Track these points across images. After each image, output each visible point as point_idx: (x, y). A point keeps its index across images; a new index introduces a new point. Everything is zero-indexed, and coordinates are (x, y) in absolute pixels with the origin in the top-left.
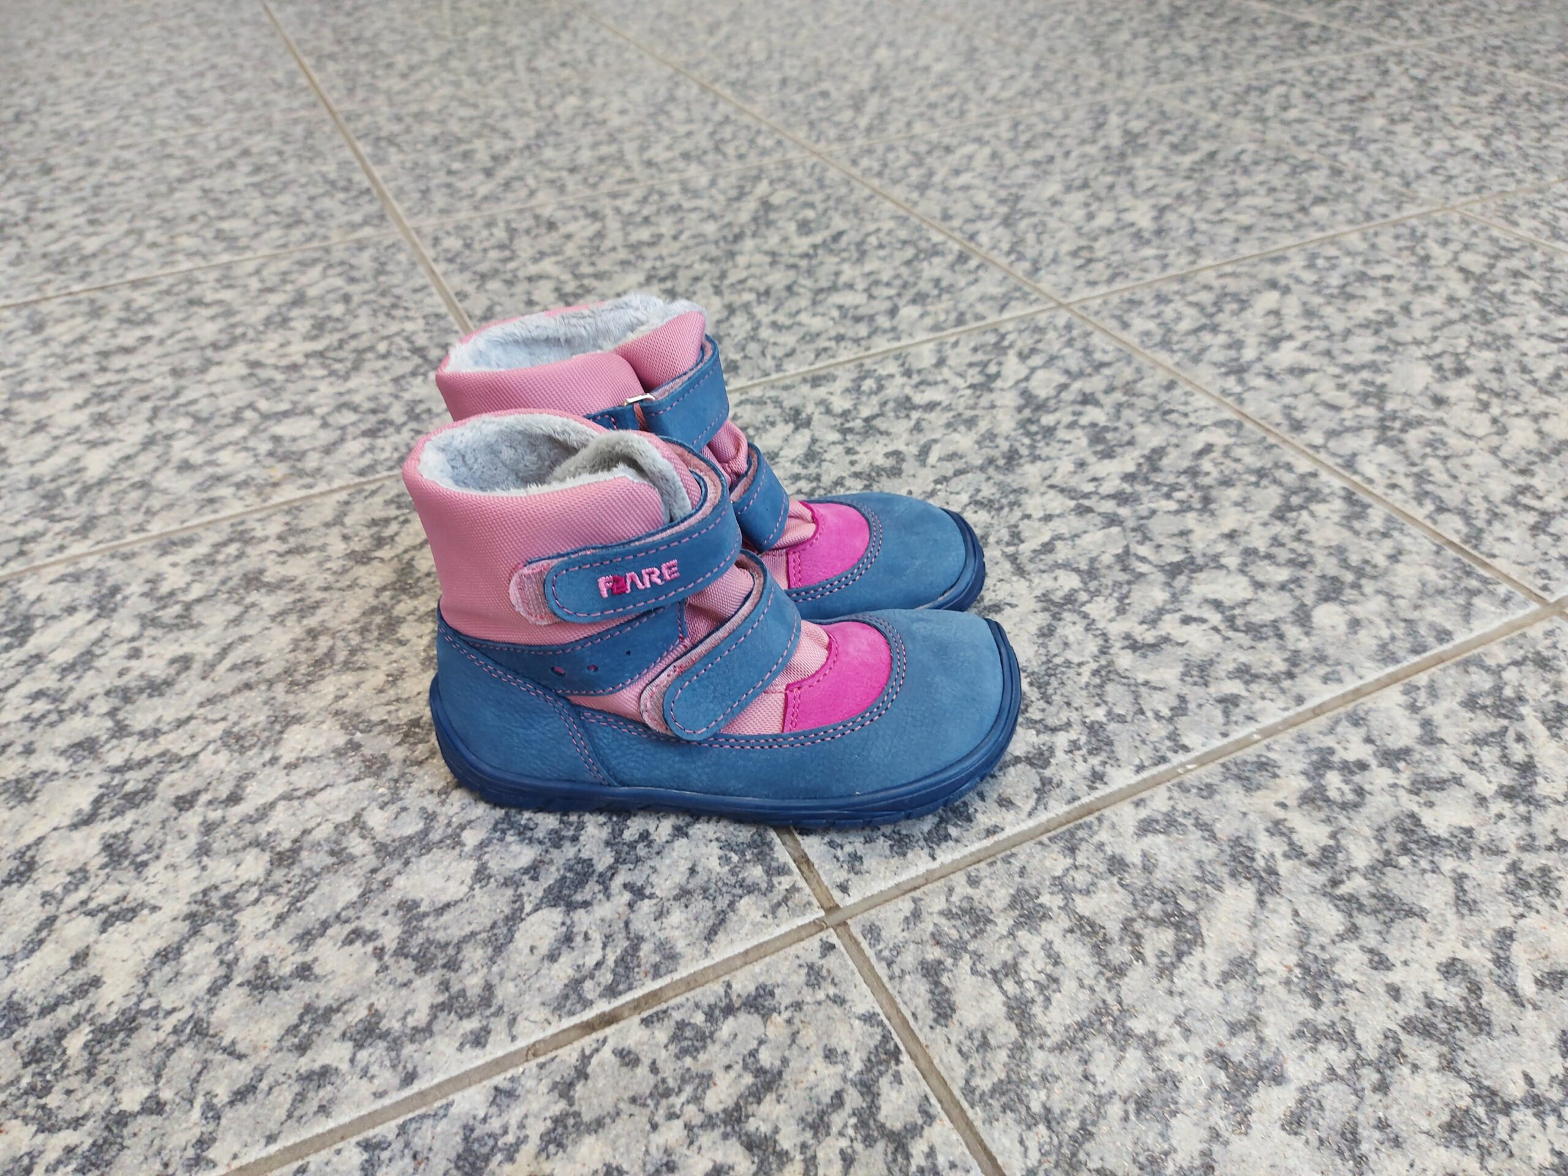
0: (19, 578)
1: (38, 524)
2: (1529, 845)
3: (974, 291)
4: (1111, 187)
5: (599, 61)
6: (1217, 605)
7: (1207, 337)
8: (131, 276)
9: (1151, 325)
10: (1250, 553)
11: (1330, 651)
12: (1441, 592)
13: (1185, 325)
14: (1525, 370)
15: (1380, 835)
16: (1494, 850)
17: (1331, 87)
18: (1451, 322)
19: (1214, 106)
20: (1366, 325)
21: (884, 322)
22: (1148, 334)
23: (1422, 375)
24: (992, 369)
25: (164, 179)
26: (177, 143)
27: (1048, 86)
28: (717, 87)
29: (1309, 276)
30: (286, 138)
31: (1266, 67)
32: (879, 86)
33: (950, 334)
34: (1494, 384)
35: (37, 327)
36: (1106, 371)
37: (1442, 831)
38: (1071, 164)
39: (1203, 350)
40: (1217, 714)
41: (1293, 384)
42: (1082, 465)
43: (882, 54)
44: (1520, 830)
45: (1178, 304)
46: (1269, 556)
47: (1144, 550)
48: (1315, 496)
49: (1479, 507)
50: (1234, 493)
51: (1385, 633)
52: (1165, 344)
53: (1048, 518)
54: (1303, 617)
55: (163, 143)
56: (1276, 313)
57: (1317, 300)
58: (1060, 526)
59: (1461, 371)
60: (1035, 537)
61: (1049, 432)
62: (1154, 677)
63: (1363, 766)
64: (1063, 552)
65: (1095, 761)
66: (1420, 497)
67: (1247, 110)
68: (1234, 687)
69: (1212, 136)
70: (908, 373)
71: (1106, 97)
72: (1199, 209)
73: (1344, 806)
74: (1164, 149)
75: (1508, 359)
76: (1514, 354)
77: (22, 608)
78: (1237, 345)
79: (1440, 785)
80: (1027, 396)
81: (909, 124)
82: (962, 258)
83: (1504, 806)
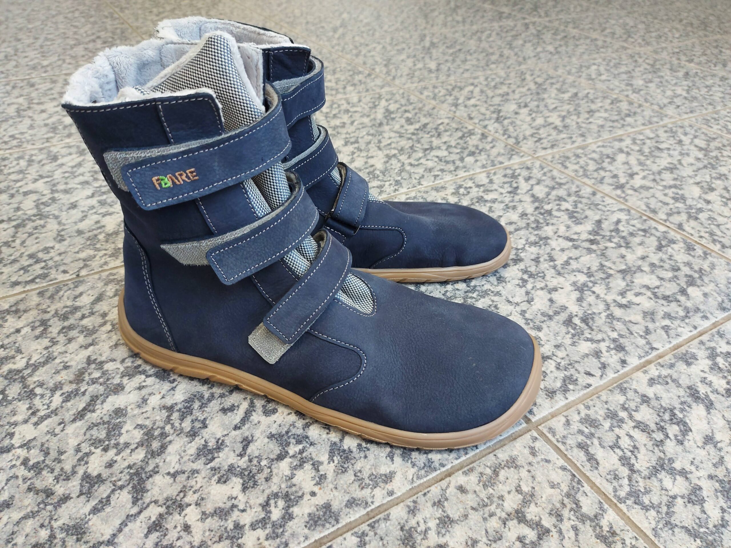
0: (49, 147)
1: (51, 135)
2: (512, 201)
3: (372, 84)
4: (423, 58)
5: (235, 14)
6: (437, 157)
7: (448, 97)
8: (64, 72)
9: (431, 94)
10: (450, 147)
11: (468, 166)
12: (503, 155)
13: (441, 94)
14: (546, 106)
15: (472, 200)
16: (502, 202)
17: (507, 32)
18: (526, 95)
19: (464, 36)
20: (500, 95)
21: (341, 90)
22: (428, 97)
23: (513, 107)
24: (377, 103)
25: (68, 44)
26: (70, 34)
27: (405, 28)
28: (282, 23)
29: (485, 83)
30: (113, 33)
31: (485, 25)
32: (343, 25)
33: (364, 94)
34: (535, 109)
35: (32, 85)
36: (414, 105)
37: (489, 199)
38: (410, 51)
39: (445, 101)
40: (433, 178)
41: (472, 109)
42: (402, 126)
43: (345, 16)
44: (511, 199)
45: (440, 89)
46: (455, 147)
47: (418, 145)
48: (473, 134)
49: (521, 137)
50: (448, 133)
51: (485, 162)
52: (434, 98)
53: (390, 138)
54: (462, 159)
55: (64, 33)
56: (472, 92)
57: (485, 89)
58: (393, 140)
59: (526, 106)
60: (385, 142)
61: (393, 119)
62: (416, 171)
63: (470, 188)
64: (393, 145)
65: (396, 187)
66: (504, 135)
67: (475, 38)
68: (439, 173)
69: (461, 44)
70: (349, 103)
71: (427, 32)
72: (452, 64)
73: (463, 195)
74: (444, 47)
75: (542, 104)
76: (544, 103)
77: (53, 154)
78: (457, 99)
79: (491, 191)
80: (387, 110)
81: (354, 37)
82: (369, 75)
83: (508, 195)
